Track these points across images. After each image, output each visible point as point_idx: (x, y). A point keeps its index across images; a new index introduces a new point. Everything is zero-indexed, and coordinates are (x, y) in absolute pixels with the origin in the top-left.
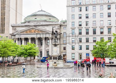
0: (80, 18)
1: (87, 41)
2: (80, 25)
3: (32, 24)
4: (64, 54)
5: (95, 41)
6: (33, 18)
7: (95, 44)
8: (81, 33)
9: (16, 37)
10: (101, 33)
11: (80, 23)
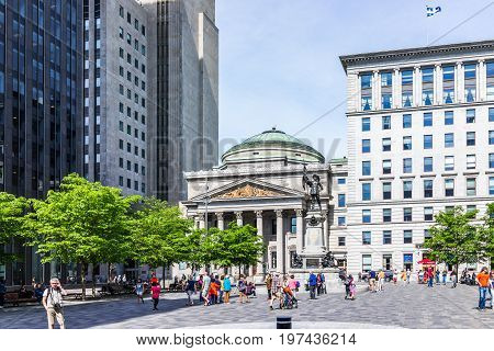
0: (387, 148)
1: (408, 217)
2: (387, 171)
3: (244, 170)
4: (341, 256)
5: (428, 217)
6: (245, 155)
7: (428, 226)
8: (390, 193)
9: (199, 211)
10: (447, 195)
11: (387, 165)
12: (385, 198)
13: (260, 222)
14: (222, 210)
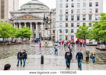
0: (67, 7)
1: (72, 26)
2: (67, 13)
3: (27, 11)
4: (54, 36)
5: (78, 26)
6: (28, 7)
7: (78, 28)
9: (14, 22)
10: (83, 20)
11: (67, 11)
12: (66, 20)
13: (31, 25)
14: (20, 22)
